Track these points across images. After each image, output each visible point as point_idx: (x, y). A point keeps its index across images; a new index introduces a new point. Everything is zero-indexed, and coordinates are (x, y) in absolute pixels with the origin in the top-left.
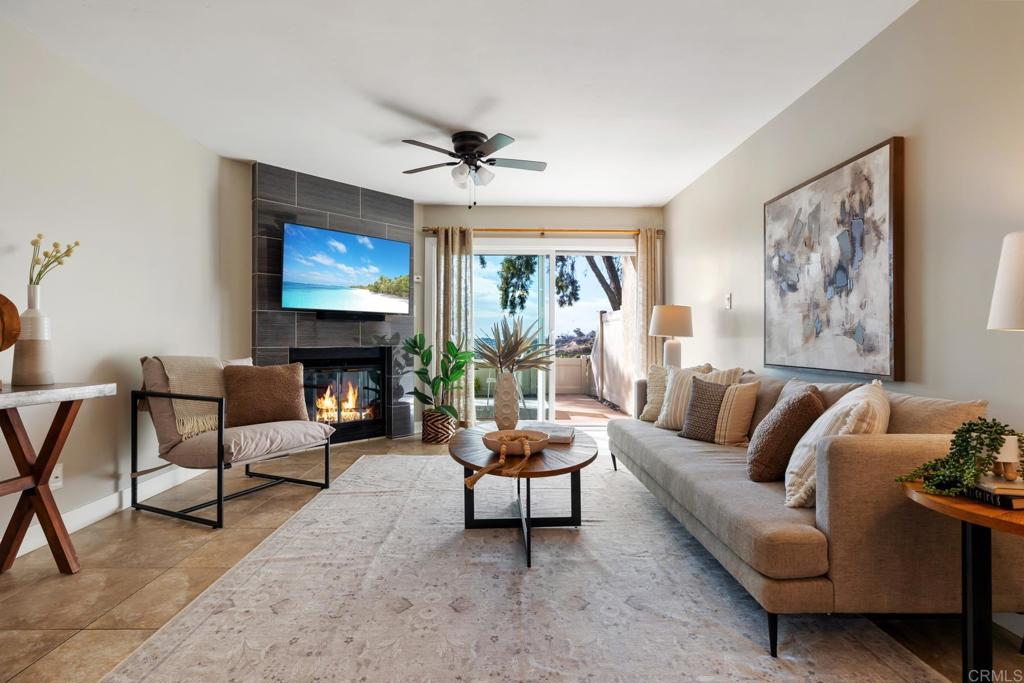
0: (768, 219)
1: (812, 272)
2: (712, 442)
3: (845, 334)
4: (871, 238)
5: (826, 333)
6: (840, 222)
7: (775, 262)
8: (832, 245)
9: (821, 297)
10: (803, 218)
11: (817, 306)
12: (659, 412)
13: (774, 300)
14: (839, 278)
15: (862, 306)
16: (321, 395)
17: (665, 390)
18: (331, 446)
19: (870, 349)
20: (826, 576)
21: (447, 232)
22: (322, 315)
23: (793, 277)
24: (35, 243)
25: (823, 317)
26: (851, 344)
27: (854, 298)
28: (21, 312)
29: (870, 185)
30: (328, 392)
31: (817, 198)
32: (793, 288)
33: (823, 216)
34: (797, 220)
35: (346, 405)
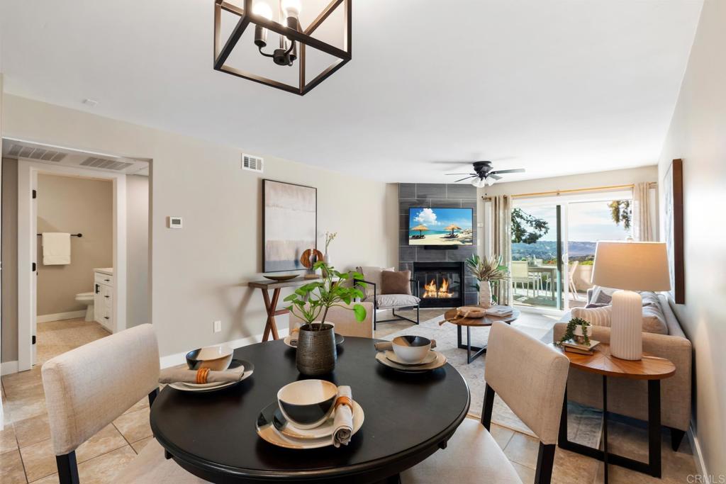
16: (429, 284)
18: (420, 309)
21: (496, 198)
22: (427, 247)
24: (327, 234)
28: (323, 255)
30: (432, 283)
35: (441, 290)
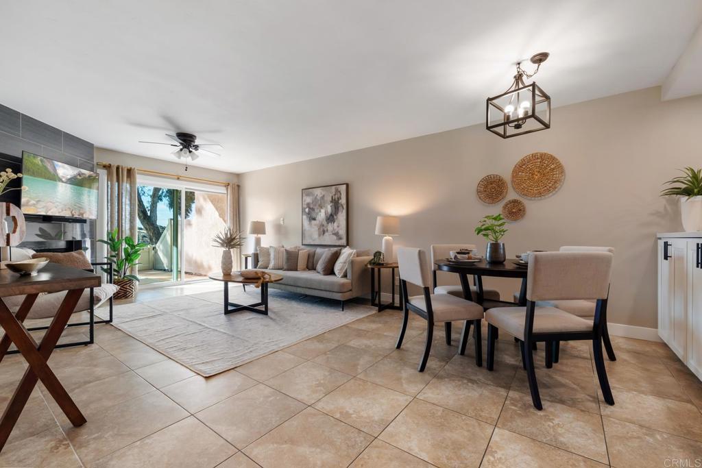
0: (304, 195)
1: (322, 215)
2: (297, 270)
3: (333, 234)
4: (340, 208)
5: (326, 234)
6: (332, 202)
7: (307, 210)
8: (329, 208)
9: (325, 223)
10: (318, 198)
11: (323, 226)
12: (269, 263)
13: (306, 223)
14: (331, 218)
15: (338, 227)
17: (270, 255)
19: (340, 239)
20: (351, 290)
21: (118, 168)
23: (314, 215)
25: (326, 229)
26: (335, 237)
27: (336, 224)
29: (341, 194)
31: (323, 193)
32: (314, 219)
33: (325, 198)
34: (316, 198)
